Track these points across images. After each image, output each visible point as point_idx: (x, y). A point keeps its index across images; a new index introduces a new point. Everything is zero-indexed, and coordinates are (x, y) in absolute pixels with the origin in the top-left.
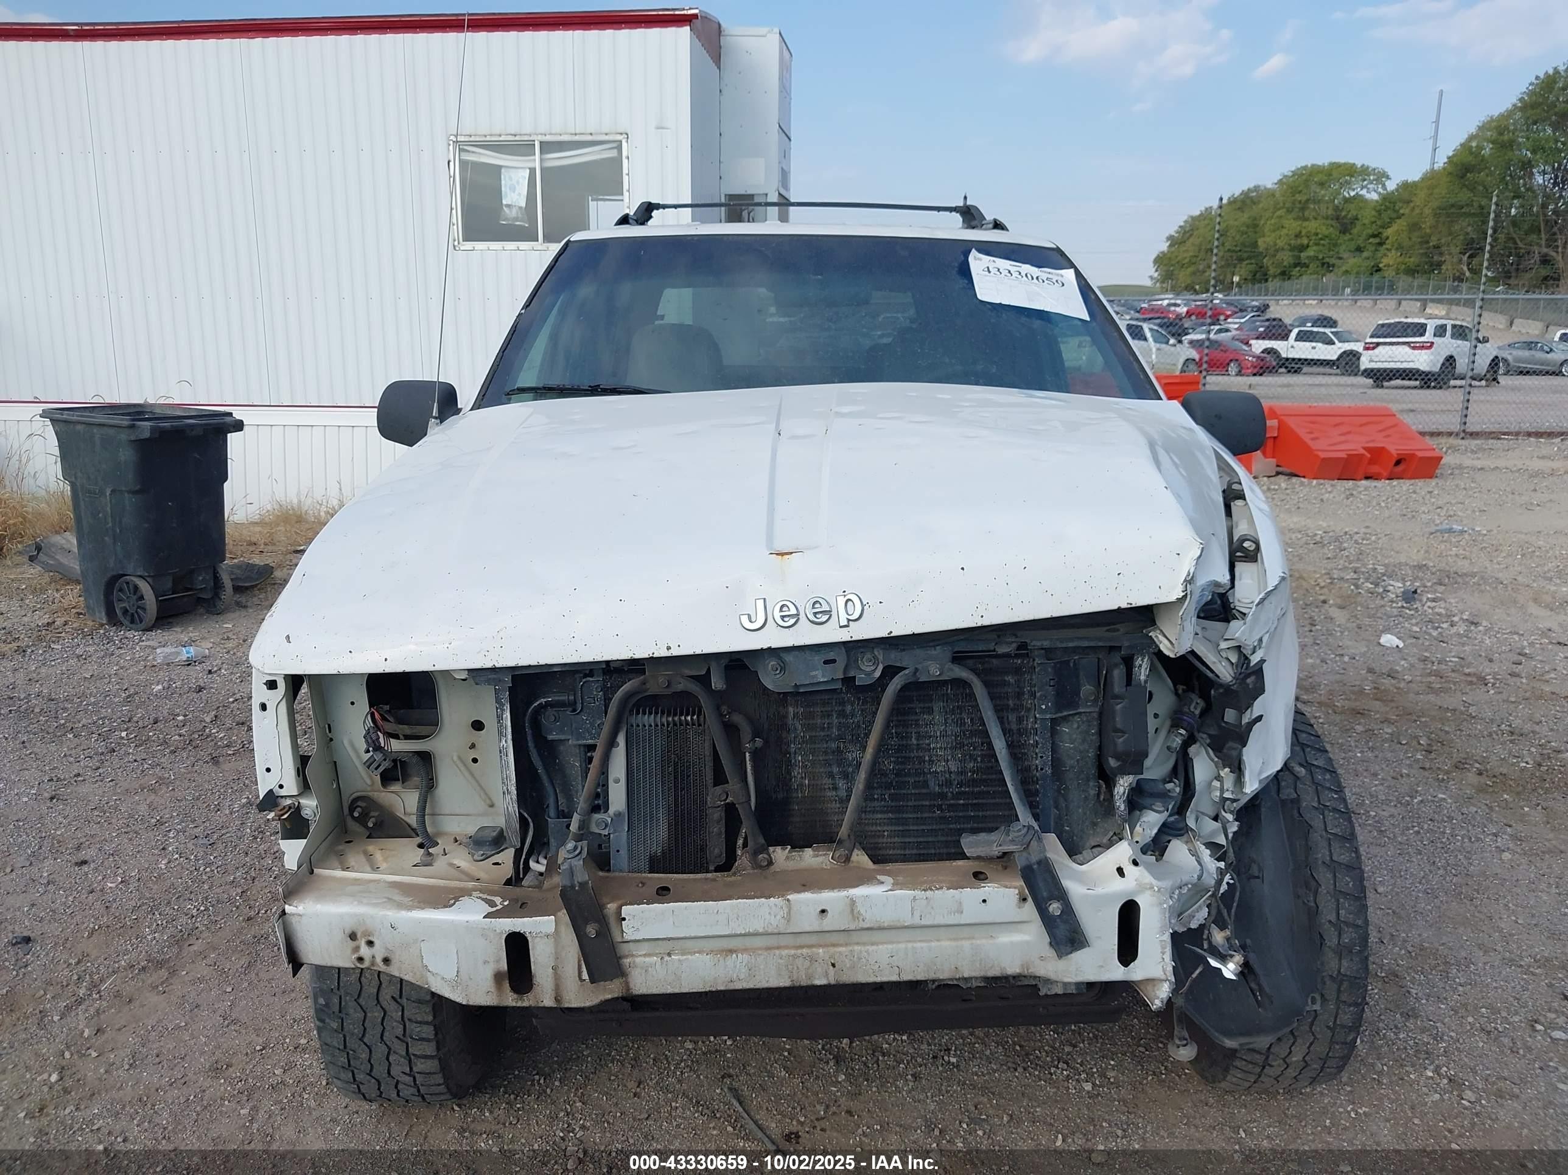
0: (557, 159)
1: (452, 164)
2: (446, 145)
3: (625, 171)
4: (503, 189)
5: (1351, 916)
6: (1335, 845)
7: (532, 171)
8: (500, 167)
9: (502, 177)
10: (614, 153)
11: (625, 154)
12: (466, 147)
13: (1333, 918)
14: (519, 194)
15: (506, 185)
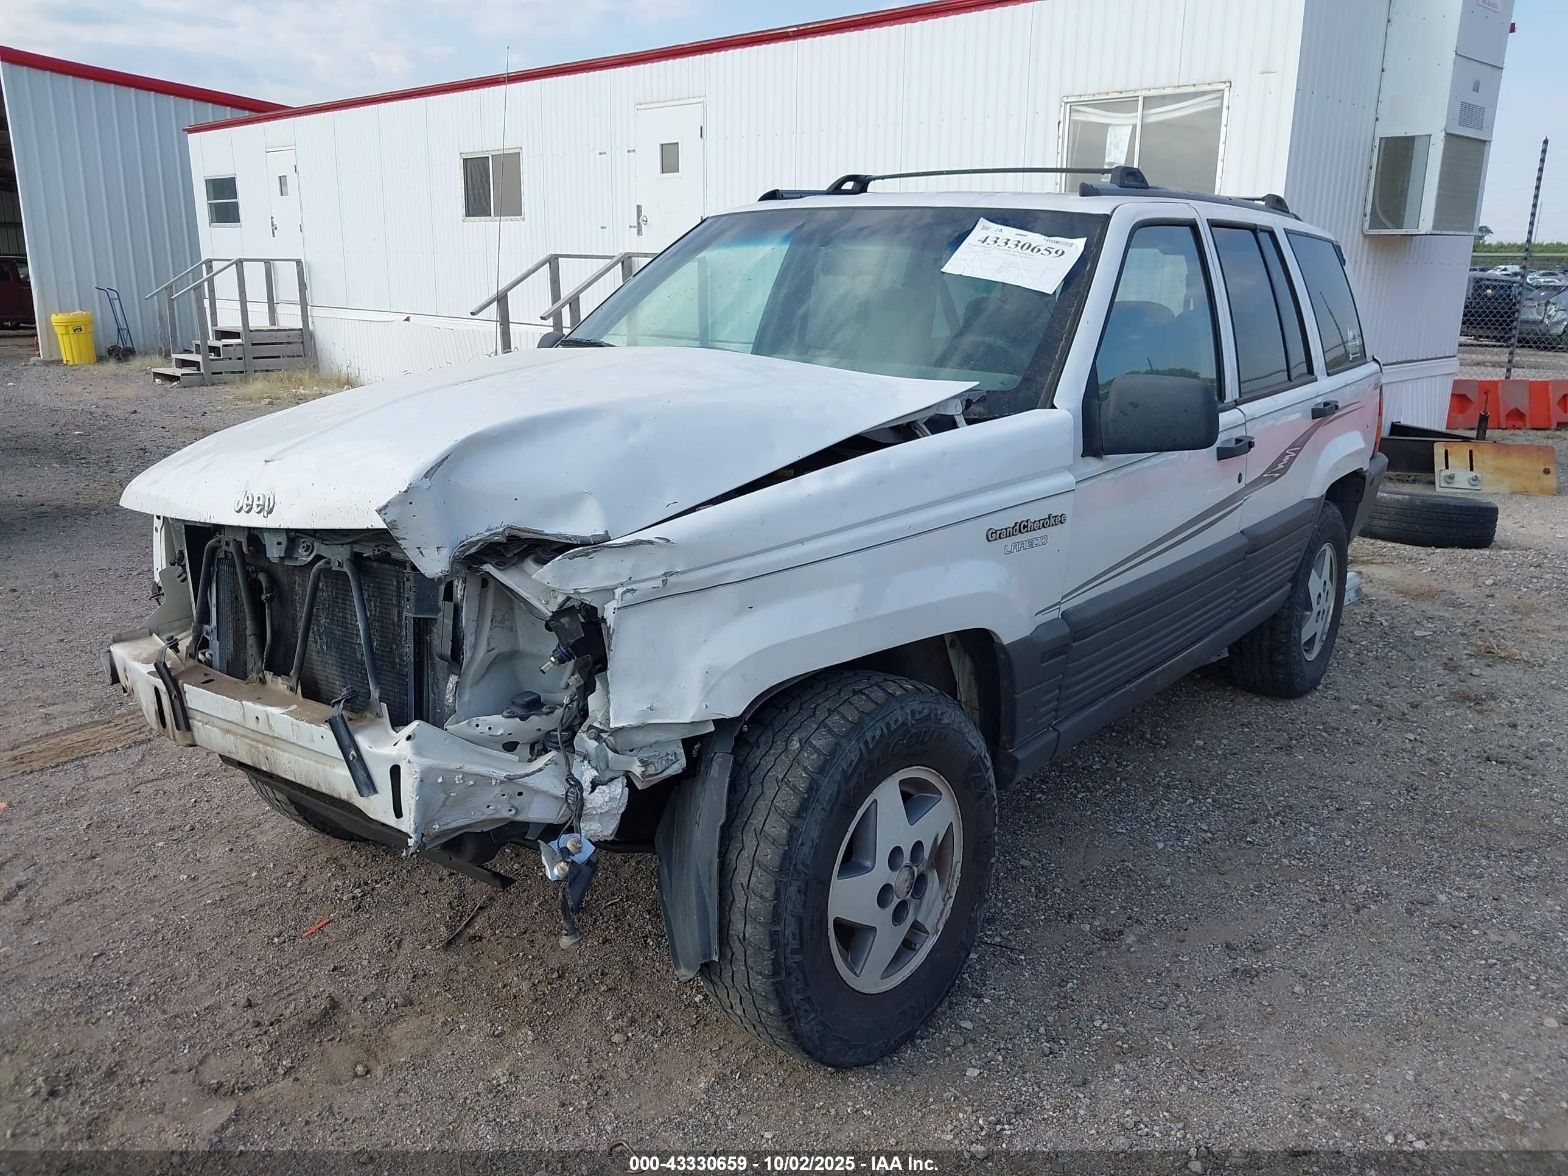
0: (1160, 114)
1: (1061, 124)
2: (1058, 106)
3: (1224, 122)
4: (1107, 147)
5: (760, 886)
6: (773, 817)
7: (1135, 127)
8: (1108, 125)
9: (1109, 135)
10: (1215, 104)
11: (1225, 104)
12: (1076, 108)
13: (745, 881)
14: (1121, 152)
15: (1111, 143)
